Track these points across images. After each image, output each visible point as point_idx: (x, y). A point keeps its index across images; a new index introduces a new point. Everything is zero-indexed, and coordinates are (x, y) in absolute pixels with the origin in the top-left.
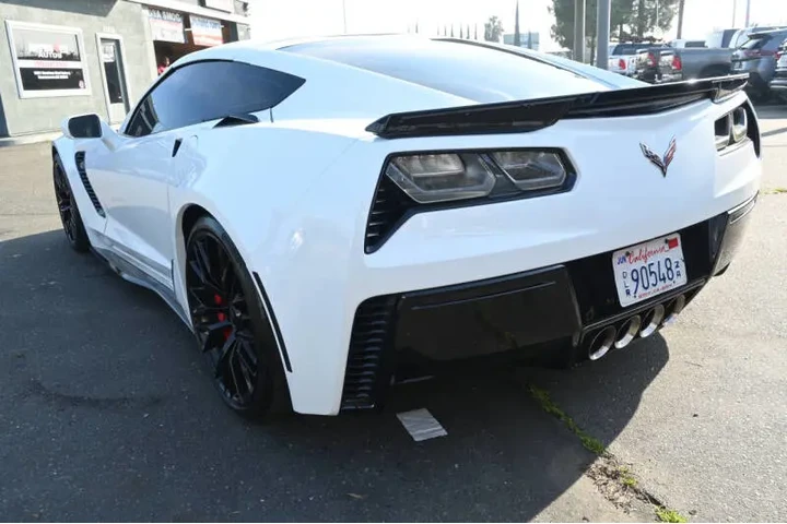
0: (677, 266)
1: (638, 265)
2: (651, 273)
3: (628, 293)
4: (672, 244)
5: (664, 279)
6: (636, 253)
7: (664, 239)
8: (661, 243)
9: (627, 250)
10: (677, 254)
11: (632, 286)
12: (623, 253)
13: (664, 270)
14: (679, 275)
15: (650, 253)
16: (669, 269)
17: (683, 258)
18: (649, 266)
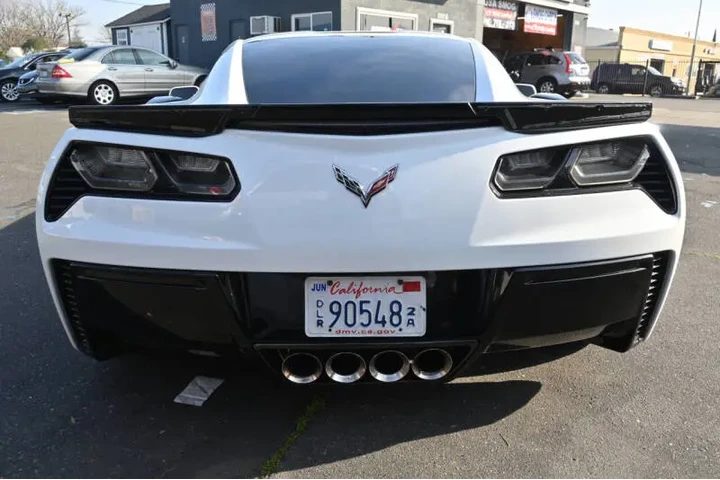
0: (411, 314)
1: (343, 299)
2: (362, 311)
3: (320, 323)
4: (410, 287)
5: (383, 322)
6: (344, 285)
7: (396, 278)
8: (390, 283)
9: (330, 278)
10: (419, 299)
11: (328, 318)
12: (323, 281)
13: (385, 312)
14: (411, 323)
15: (367, 289)
16: (395, 314)
17: (425, 306)
18: (362, 303)
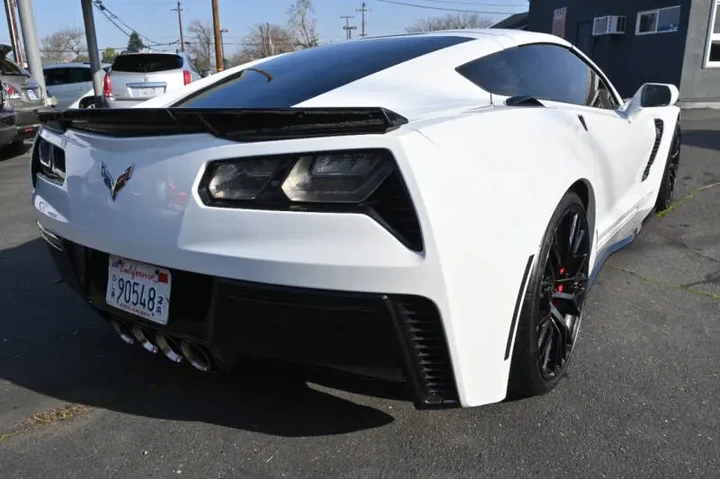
0: (160, 302)
1: (125, 278)
2: (134, 292)
3: (113, 294)
4: (162, 279)
5: (144, 304)
6: (127, 266)
7: (155, 269)
8: (151, 272)
9: (121, 262)
10: (164, 290)
11: (118, 292)
13: (146, 297)
14: (159, 310)
15: (138, 273)
16: (151, 299)
17: (168, 297)
18: (135, 283)
